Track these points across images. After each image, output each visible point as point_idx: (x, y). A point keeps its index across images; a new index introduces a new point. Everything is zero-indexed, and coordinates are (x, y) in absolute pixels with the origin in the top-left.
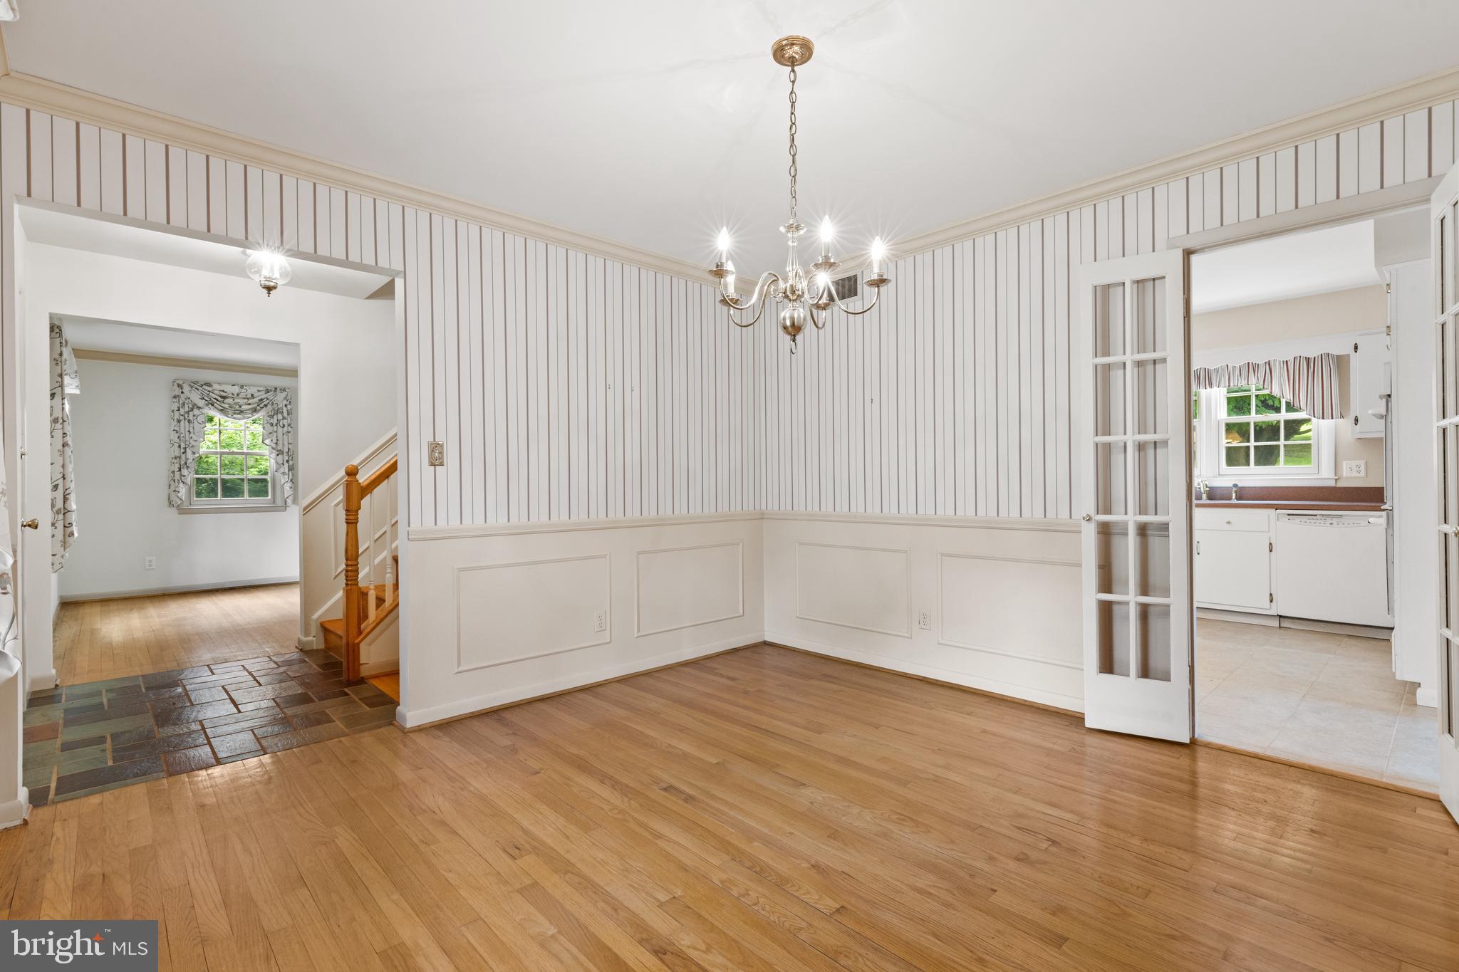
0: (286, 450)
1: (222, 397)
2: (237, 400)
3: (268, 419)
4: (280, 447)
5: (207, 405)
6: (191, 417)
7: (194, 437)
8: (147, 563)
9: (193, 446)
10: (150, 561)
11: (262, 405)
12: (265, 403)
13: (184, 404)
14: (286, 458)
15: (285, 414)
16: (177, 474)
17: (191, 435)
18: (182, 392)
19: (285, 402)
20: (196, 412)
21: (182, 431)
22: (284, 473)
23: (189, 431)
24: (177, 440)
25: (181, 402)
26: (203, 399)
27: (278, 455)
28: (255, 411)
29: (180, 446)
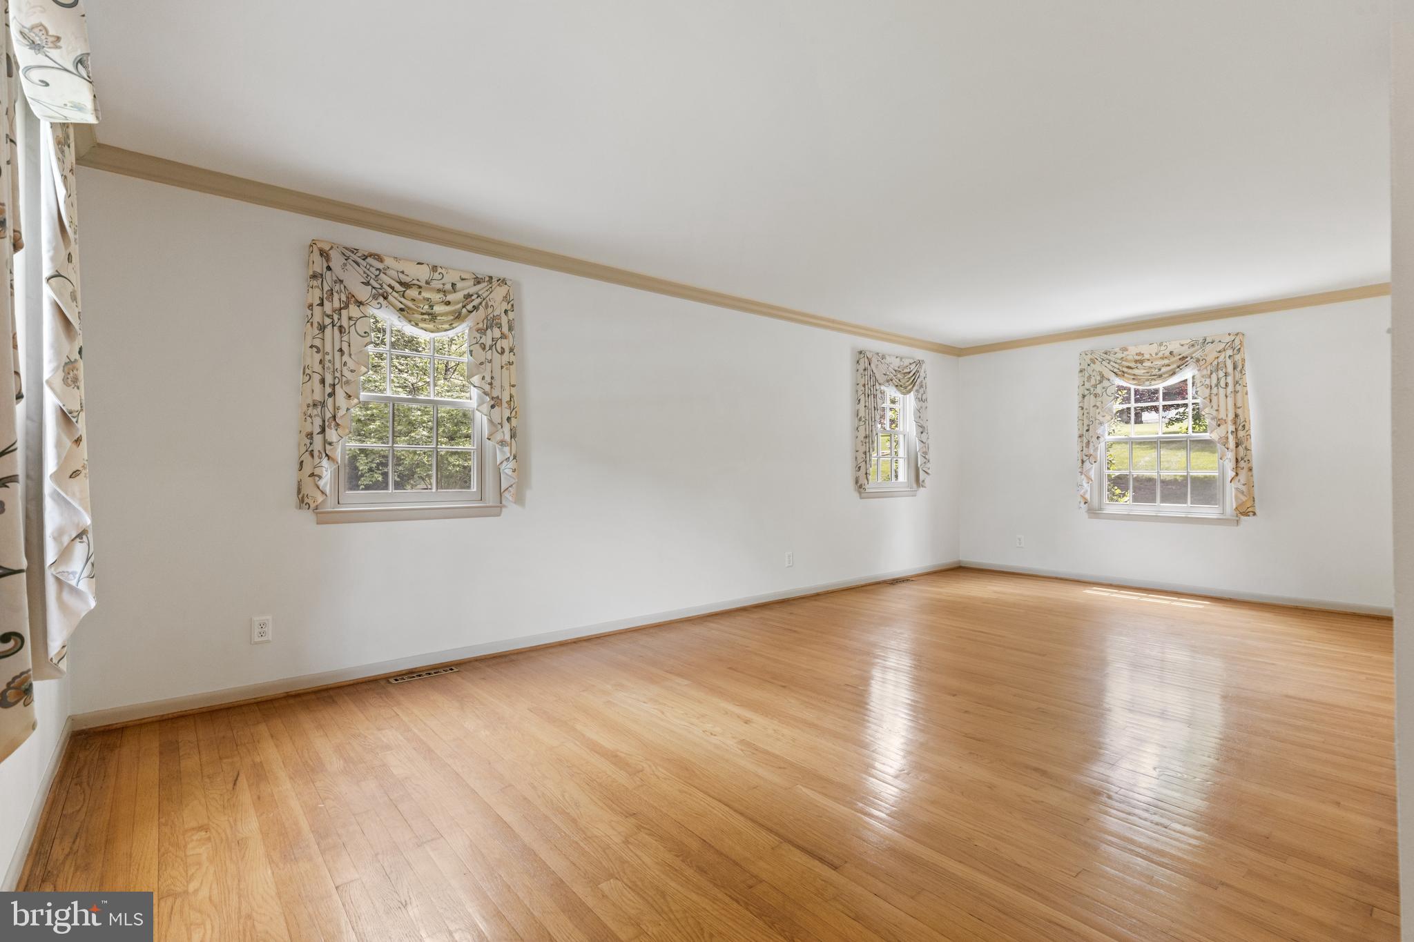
0: (506, 398)
2: (426, 294)
3: (478, 335)
5: (375, 297)
6: (345, 323)
7: (351, 364)
8: (257, 630)
9: (347, 382)
10: (262, 625)
11: (470, 307)
12: (475, 303)
14: (507, 413)
16: (318, 439)
17: (345, 358)
18: (329, 268)
19: (505, 306)
20: (354, 311)
21: (326, 350)
22: (502, 443)
23: (341, 350)
24: (318, 368)
25: (326, 288)
26: (367, 284)
27: (493, 407)
28: (459, 317)
29: (323, 381)
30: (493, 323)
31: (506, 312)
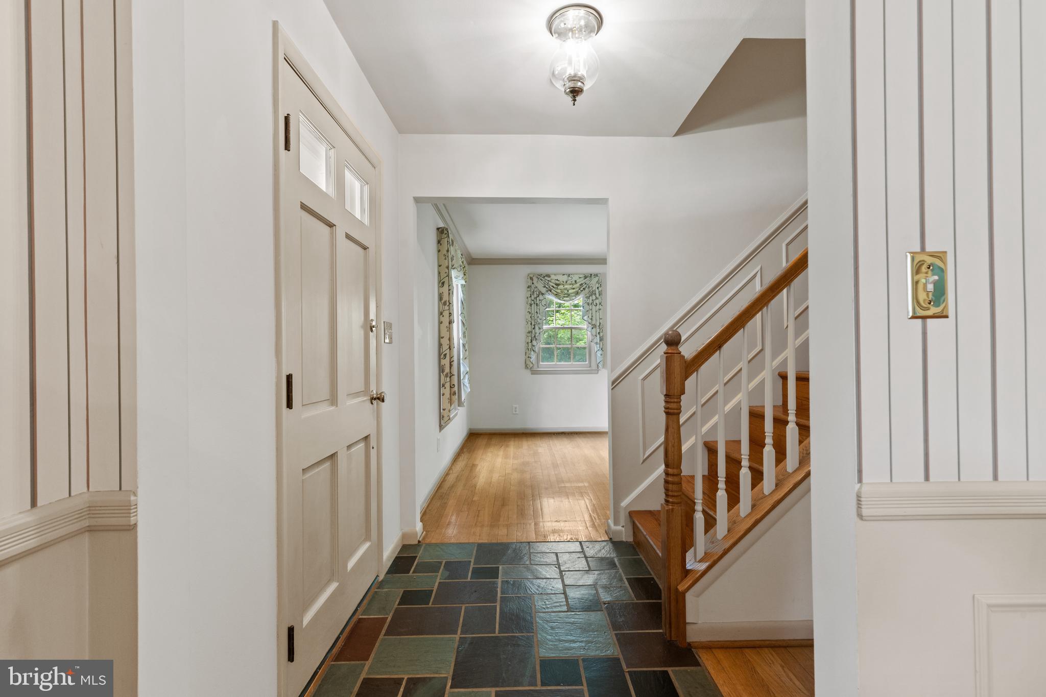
0: (598, 324)
1: (556, 284)
2: (566, 287)
4: (594, 322)
5: (547, 291)
7: (540, 317)
9: (539, 324)
10: (516, 408)
11: (581, 289)
12: (584, 287)
13: (534, 292)
14: (598, 331)
15: (597, 295)
16: (530, 344)
18: (533, 283)
19: (597, 285)
20: (541, 297)
22: (596, 343)
23: (537, 312)
24: (530, 319)
26: (545, 287)
27: (592, 328)
28: (577, 293)
29: (531, 324)
30: (592, 293)
31: (598, 288)
